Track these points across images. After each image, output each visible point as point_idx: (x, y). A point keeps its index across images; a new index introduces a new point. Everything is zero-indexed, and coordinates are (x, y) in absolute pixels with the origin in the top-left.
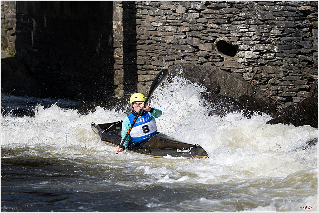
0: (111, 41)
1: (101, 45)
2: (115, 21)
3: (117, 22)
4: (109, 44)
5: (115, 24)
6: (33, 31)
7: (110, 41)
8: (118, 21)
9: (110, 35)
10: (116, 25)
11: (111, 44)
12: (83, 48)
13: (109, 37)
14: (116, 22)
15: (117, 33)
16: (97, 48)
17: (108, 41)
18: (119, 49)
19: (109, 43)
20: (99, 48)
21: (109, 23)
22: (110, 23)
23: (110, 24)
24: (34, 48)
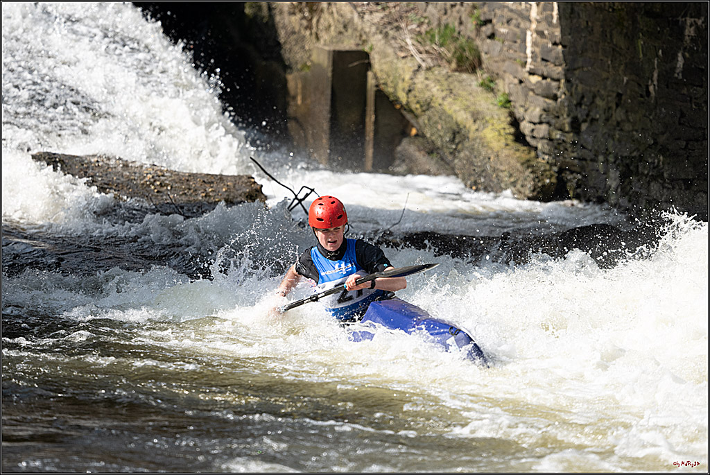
0: (682, 66)
1: (658, 76)
2: (691, 17)
3: (696, 20)
4: (676, 75)
5: (691, 26)
6: (531, 31)
7: (678, 66)
8: (699, 19)
9: (678, 52)
10: (693, 28)
11: (680, 74)
12: (625, 81)
13: (677, 56)
14: (693, 20)
15: (695, 48)
16: (650, 82)
17: (675, 68)
18: (698, 88)
19: (678, 71)
20: (656, 83)
21: (679, 21)
22: (681, 20)
23: (680, 23)
24: (531, 73)
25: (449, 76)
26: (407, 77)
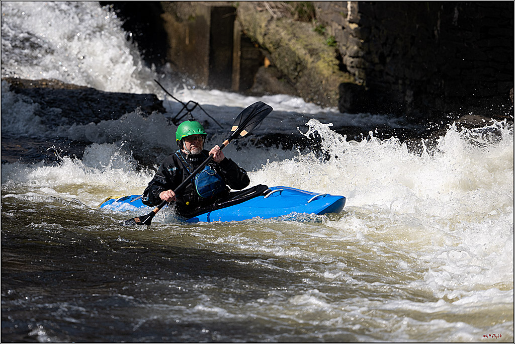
1: (441, 24)
4: (453, 23)
7: (455, 17)
9: (455, 7)
11: (456, 23)
12: (417, 27)
13: (454, 10)
16: (435, 28)
19: (454, 20)
20: (439, 29)
24: (351, 22)
25: (293, 24)
26: (263, 25)
